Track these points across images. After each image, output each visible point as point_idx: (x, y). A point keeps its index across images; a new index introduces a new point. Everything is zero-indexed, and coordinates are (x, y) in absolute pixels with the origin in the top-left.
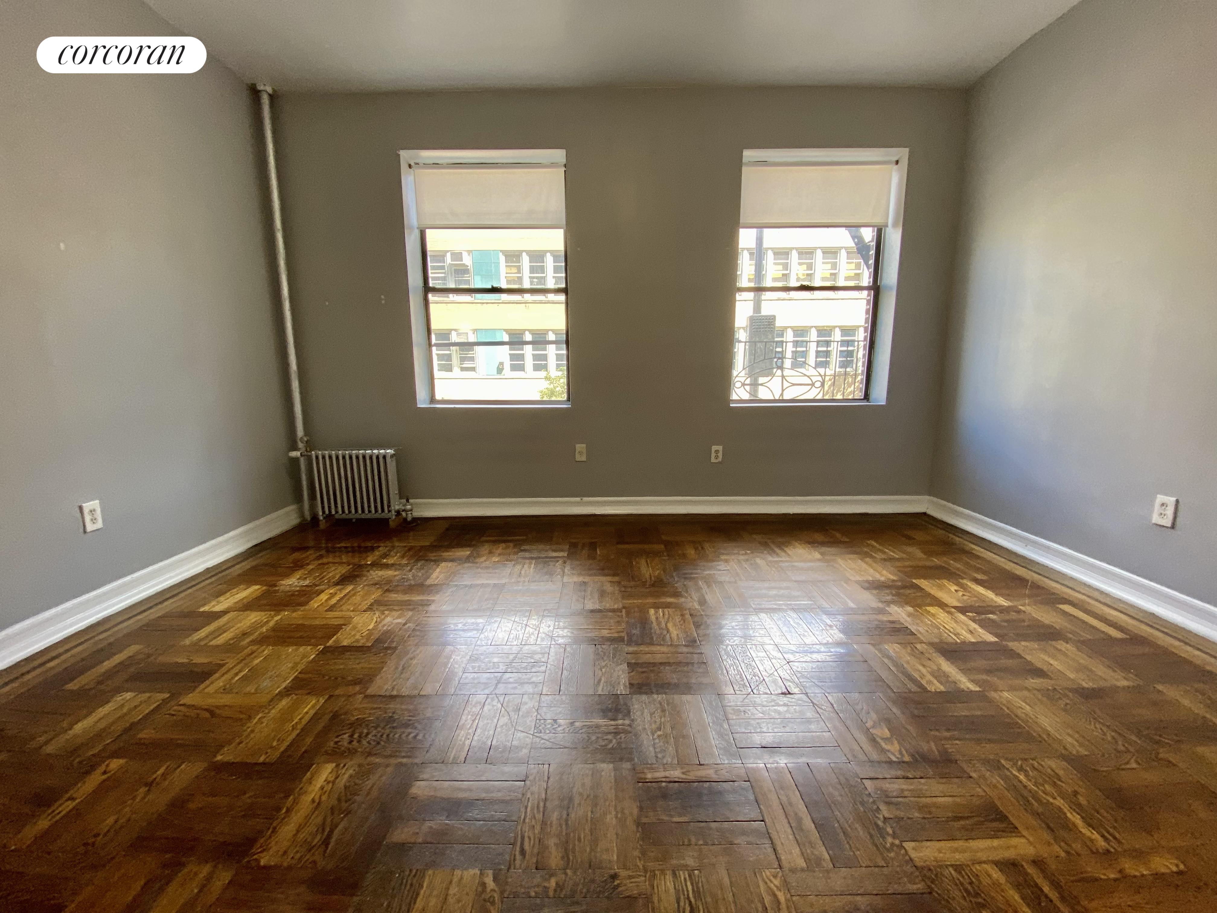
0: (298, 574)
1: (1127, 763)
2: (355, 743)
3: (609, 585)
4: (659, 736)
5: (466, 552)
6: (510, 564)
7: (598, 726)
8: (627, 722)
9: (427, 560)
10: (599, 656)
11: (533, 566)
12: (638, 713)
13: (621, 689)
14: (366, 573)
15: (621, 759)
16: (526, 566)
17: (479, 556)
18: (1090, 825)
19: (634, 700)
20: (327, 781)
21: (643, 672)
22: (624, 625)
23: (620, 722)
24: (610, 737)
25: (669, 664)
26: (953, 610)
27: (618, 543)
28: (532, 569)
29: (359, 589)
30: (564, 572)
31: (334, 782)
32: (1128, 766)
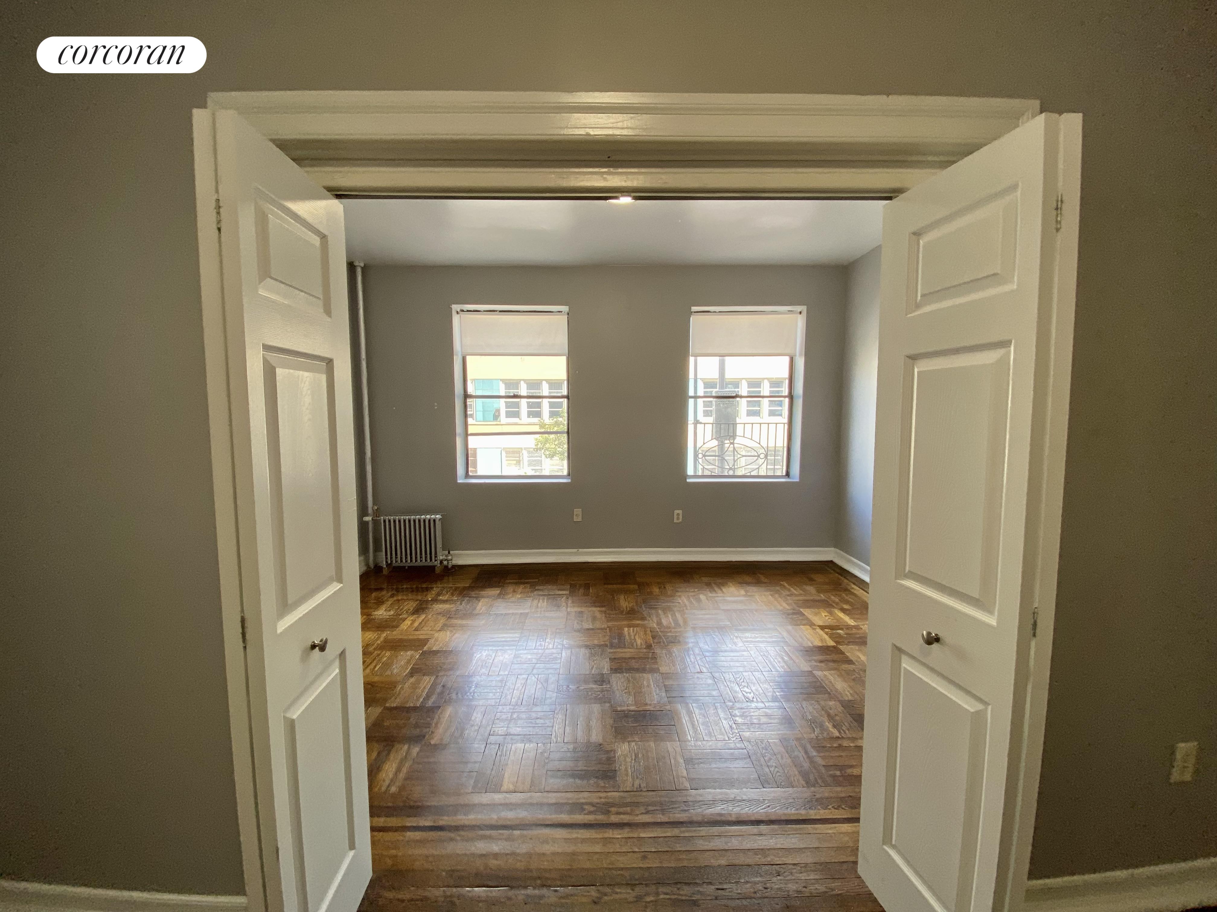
0: (384, 607)
3: (598, 613)
4: (625, 693)
5: (496, 591)
6: (530, 600)
7: (592, 688)
8: (608, 686)
9: (470, 597)
10: (592, 655)
11: (545, 601)
12: (615, 682)
13: (605, 671)
14: (430, 606)
15: (605, 702)
16: (541, 601)
17: (507, 594)
19: (613, 676)
21: (618, 663)
22: (607, 638)
23: (605, 686)
24: (599, 693)
25: (634, 658)
27: (605, 584)
28: (545, 603)
29: (430, 617)
30: (567, 604)
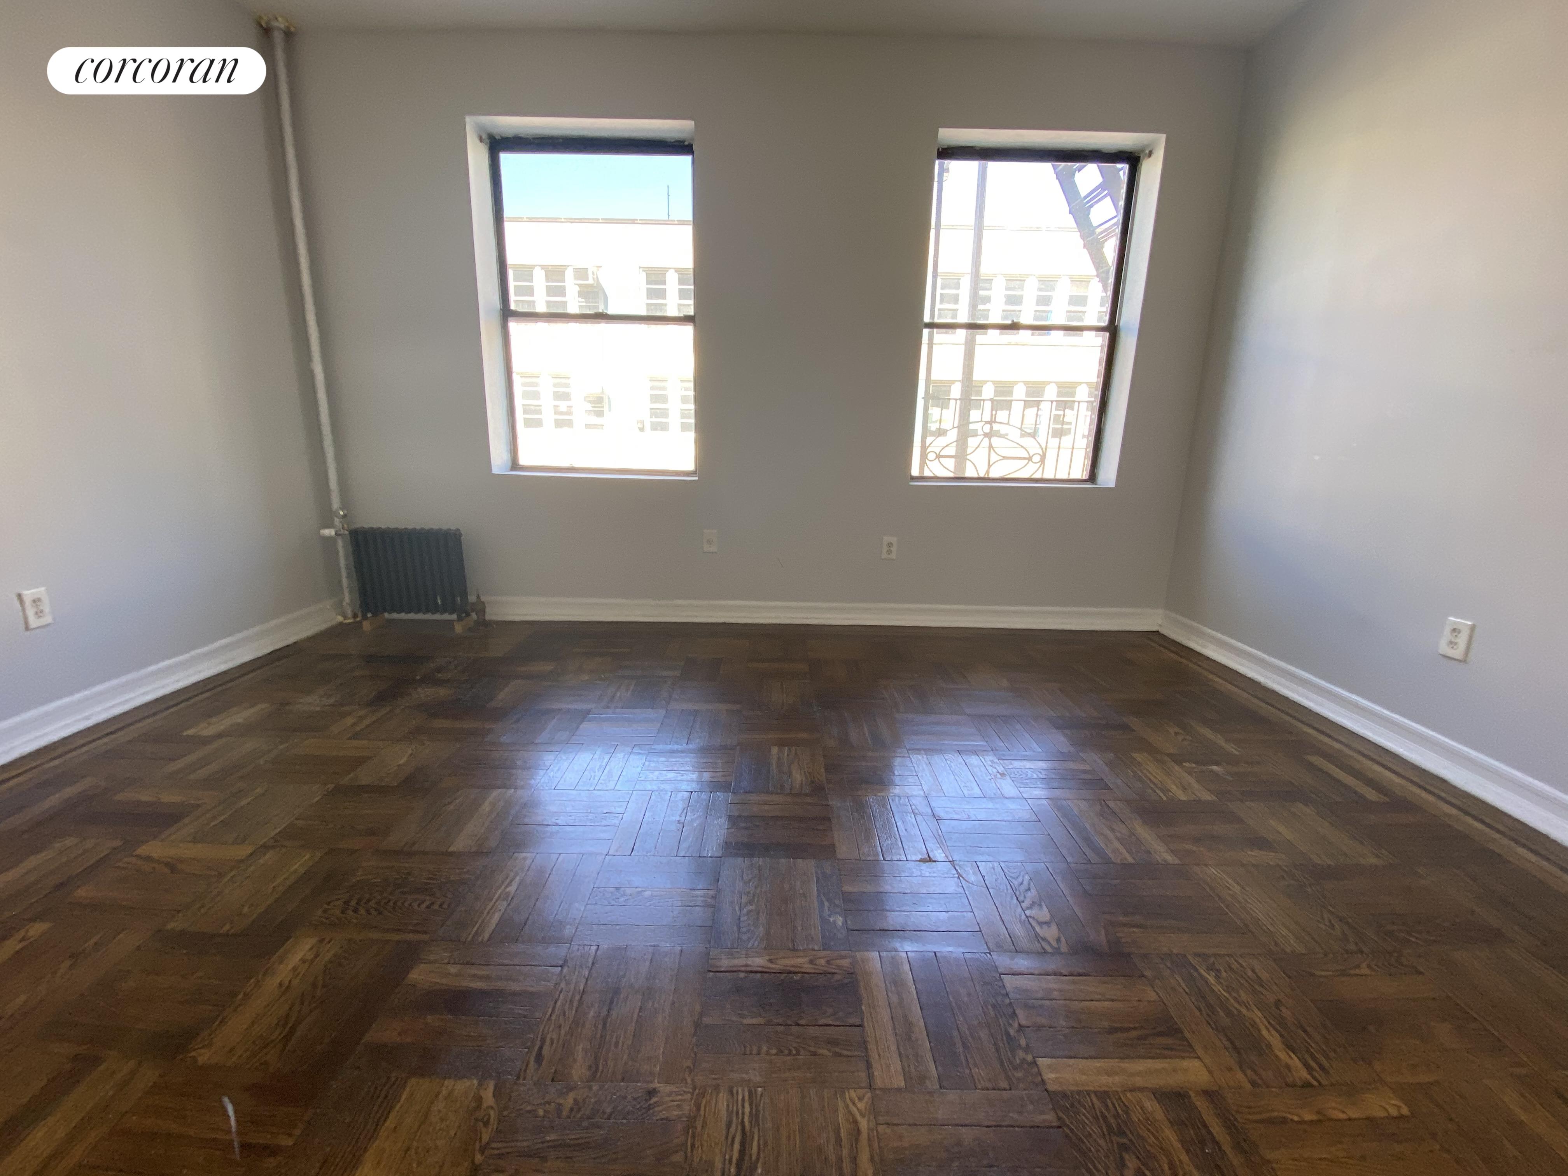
1: (1358, 967)
2: (350, 912)
18: (1290, 1047)
20: (303, 961)
26: (1166, 758)
31: (312, 961)
32: (1357, 971)
